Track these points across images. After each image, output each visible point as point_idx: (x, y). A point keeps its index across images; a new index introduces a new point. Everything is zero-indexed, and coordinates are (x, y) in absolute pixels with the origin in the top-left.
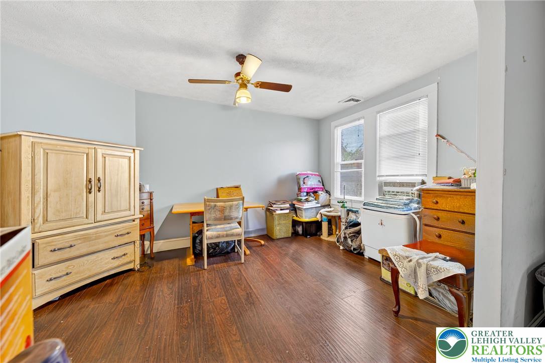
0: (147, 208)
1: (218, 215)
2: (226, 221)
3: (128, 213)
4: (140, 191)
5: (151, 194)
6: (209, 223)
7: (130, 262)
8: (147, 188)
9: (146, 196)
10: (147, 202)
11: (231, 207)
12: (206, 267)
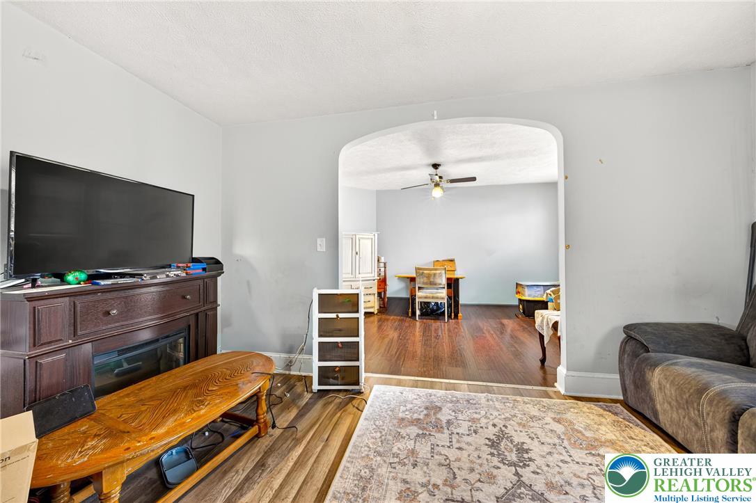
0: (383, 274)
1: (425, 280)
2: (432, 286)
3: (371, 275)
4: (378, 261)
5: (385, 264)
6: (420, 286)
7: (372, 307)
8: (383, 260)
9: (382, 265)
10: (383, 269)
11: (435, 274)
12: (417, 319)
